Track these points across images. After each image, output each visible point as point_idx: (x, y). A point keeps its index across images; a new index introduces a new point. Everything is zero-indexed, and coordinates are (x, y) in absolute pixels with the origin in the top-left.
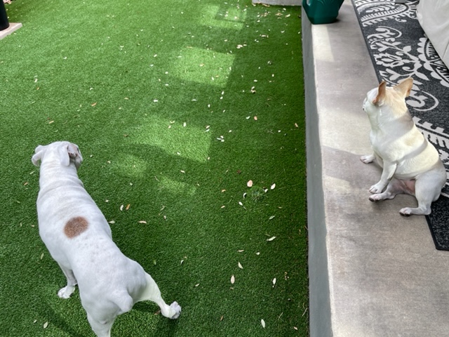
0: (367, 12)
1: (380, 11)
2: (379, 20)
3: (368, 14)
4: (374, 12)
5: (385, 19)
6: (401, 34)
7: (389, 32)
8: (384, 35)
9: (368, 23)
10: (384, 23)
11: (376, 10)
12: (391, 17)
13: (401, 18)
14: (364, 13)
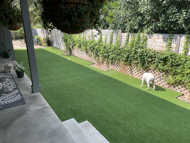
0: (16, 95)
1: (11, 96)
2: (12, 93)
3: (16, 94)
4: (13, 95)
5: (10, 94)
6: (6, 90)
7: (9, 90)
8: (11, 88)
9: (16, 91)
10: (10, 92)
11: (12, 96)
12: (7, 95)
13: (3, 96)
14: (17, 94)
